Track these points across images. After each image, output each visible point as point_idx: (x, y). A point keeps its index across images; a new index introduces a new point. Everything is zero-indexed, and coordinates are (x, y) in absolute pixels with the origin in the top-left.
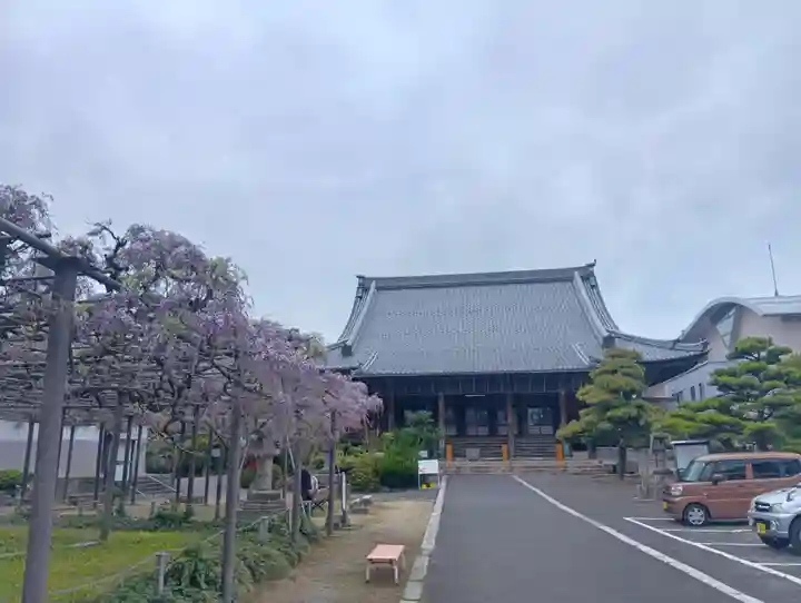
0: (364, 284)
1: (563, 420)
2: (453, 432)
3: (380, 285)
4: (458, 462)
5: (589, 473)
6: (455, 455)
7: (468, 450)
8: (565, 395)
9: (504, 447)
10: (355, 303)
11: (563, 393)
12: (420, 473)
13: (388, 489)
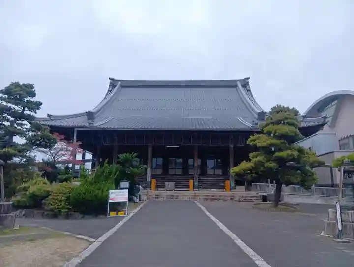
0: (113, 83)
1: (231, 164)
2: (160, 171)
3: (123, 85)
4: (161, 191)
5: (250, 201)
6: (158, 187)
7: (166, 183)
8: (234, 147)
9: (191, 181)
10: (107, 94)
11: (232, 146)
12: (110, 201)
13: (81, 216)
